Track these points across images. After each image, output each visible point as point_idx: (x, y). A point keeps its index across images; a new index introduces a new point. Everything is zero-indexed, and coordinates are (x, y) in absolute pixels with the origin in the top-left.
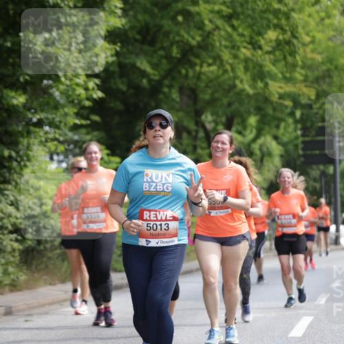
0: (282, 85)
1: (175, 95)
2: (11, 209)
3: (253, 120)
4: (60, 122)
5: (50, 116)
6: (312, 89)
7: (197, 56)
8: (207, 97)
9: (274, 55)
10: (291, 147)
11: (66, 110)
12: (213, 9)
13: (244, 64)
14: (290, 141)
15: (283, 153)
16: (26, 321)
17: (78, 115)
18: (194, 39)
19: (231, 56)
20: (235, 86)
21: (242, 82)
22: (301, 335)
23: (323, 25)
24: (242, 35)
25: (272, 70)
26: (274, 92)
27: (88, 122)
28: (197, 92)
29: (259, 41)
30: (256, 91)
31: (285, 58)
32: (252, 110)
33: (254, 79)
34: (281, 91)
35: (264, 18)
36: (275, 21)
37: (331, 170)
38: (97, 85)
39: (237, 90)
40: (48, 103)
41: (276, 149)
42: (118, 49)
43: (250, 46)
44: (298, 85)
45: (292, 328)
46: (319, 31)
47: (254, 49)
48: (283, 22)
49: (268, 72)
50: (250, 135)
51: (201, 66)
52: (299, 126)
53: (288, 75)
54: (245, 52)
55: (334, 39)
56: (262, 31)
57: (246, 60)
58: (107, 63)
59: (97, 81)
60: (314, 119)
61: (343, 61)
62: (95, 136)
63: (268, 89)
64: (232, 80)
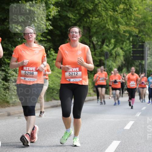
0: (125, 27)
3: (113, 41)
6: (137, 29)
7: (91, 14)
8: (94, 30)
9: (122, 15)
10: (128, 52)
13: (110, 18)
14: (127, 50)
15: (124, 54)
16: (19, 118)
17: (42, 36)
18: (90, 7)
19: (106, 14)
20: (105, 27)
21: (108, 25)
22: (129, 129)
23: (142, 3)
24: (110, 6)
25: (121, 21)
26: (122, 30)
27: (46, 39)
28: (91, 28)
29: (116, 8)
30: (114, 29)
31: (127, 16)
32: (112, 37)
33: (114, 24)
34: (124, 29)
36: (123, 1)
37: (144, 62)
38: (50, 24)
39: (106, 28)
41: (121, 53)
42: (59, 9)
43: (112, 11)
44: (131, 27)
46: (141, 6)
47: (114, 12)
48: (126, 1)
50: (111, 47)
51: (92, 18)
52: (131, 44)
53: (128, 23)
54: (111, 13)
55: (147, 9)
56: (118, 5)
57: (111, 16)
58: (55, 15)
59: (50, 22)
61: (150, 18)
62: (48, 45)
63: (119, 28)
64: (105, 24)
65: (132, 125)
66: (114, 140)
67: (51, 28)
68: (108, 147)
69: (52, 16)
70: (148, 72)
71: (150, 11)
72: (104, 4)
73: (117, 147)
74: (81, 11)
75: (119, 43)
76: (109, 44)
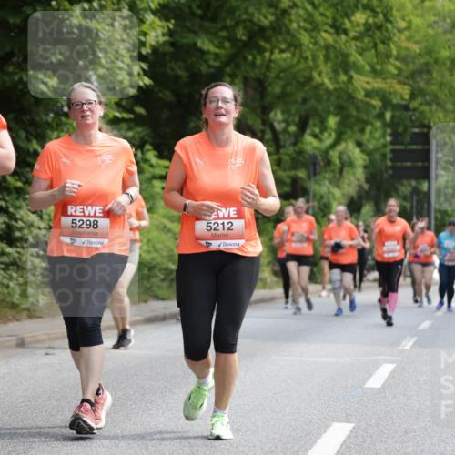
0: (371, 80)
2: (33, 218)
3: (332, 121)
6: (406, 87)
7: (268, 40)
8: (277, 90)
9: (362, 42)
10: (377, 157)
13: (324, 52)
14: (377, 149)
15: (367, 162)
16: (47, 354)
17: (118, 105)
18: (266, 18)
19: (312, 41)
20: (310, 79)
21: (320, 74)
22: (379, 386)
23: (422, 8)
24: (324, 15)
25: (359, 61)
26: (360, 88)
27: (132, 116)
28: (266, 84)
29: (343, 23)
30: (337, 86)
31: (375, 46)
32: (332, 109)
33: (336, 72)
34: (368, 87)
37: (425, 186)
39: (314, 83)
41: (359, 157)
42: (171, 26)
43: (332, 31)
44: (389, 81)
46: (417, 16)
47: (337, 33)
49: (354, 63)
50: (328, 139)
51: (272, 52)
52: (389, 131)
53: (379, 67)
54: (327, 37)
55: (435, 26)
56: (349, 12)
57: (327, 47)
58: (157, 42)
59: (144, 66)
60: (408, 123)
61: (445, 53)
62: (139, 133)
63: (353, 84)
64: (309, 70)
65: (389, 376)
66: (333, 421)
67: (147, 81)
68: (315, 442)
69: (151, 46)
70: (439, 216)
71: (446, 32)
72: (306, 9)
73: (344, 442)
74: (237, 31)
75: (352, 128)
76: (322, 132)
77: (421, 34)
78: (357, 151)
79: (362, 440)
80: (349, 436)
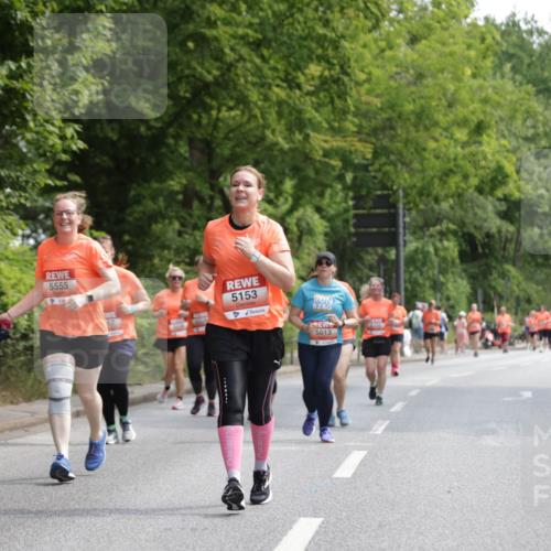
0: (328, 138)
1: (184, 149)
3: (288, 185)
4: (27, 182)
5: (13, 175)
6: (368, 145)
7: (214, 97)
8: (227, 152)
9: (318, 97)
10: (339, 223)
11: (35, 166)
12: (235, 32)
13: (276, 108)
14: (338, 215)
15: (328, 230)
17: (50, 173)
18: (210, 72)
19: (261, 97)
20: (263, 138)
21: (273, 132)
22: (349, 475)
23: (383, 58)
24: (275, 69)
25: (315, 117)
26: (317, 148)
27: (66, 183)
28: (214, 145)
29: (297, 77)
30: (292, 146)
31: (332, 102)
32: (287, 171)
33: (290, 129)
34: (326, 146)
35: (305, 47)
36: (320, 51)
37: (392, 254)
38: (77, 132)
39: (267, 143)
40: (11, 157)
41: (319, 225)
43: (285, 85)
44: (349, 139)
45: (338, 467)
46: (378, 67)
47: (291, 88)
48: (330, 52)
49: (310, 120)
50: (284, 205)
51: (219, 111)
52: (351, 194)
53: (336, 125)
54: (279, 92)
55: (397, 77)
56: (302, 64)
57: (280, 103)
59: (77, 127)
60: (371, 185)
61: (409, 107)
63: (310, 143)
64: (261, 129)
65: (360, 464)
66: (300, 516)
67: (82, 145)
68: (281, 540)
70: (409, 287)
71: (409, 84)
72: (252, 62)
73: (313, 538)
74: (180, 87)
75: (310, 194)
76: (277, 197)
77: (383, 87)
78: (316, 217)
79: (332, 536)
80: (317, 532)
